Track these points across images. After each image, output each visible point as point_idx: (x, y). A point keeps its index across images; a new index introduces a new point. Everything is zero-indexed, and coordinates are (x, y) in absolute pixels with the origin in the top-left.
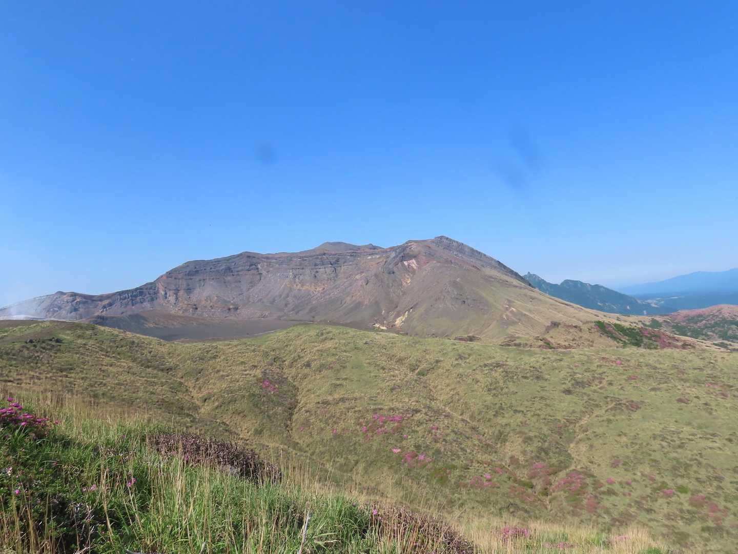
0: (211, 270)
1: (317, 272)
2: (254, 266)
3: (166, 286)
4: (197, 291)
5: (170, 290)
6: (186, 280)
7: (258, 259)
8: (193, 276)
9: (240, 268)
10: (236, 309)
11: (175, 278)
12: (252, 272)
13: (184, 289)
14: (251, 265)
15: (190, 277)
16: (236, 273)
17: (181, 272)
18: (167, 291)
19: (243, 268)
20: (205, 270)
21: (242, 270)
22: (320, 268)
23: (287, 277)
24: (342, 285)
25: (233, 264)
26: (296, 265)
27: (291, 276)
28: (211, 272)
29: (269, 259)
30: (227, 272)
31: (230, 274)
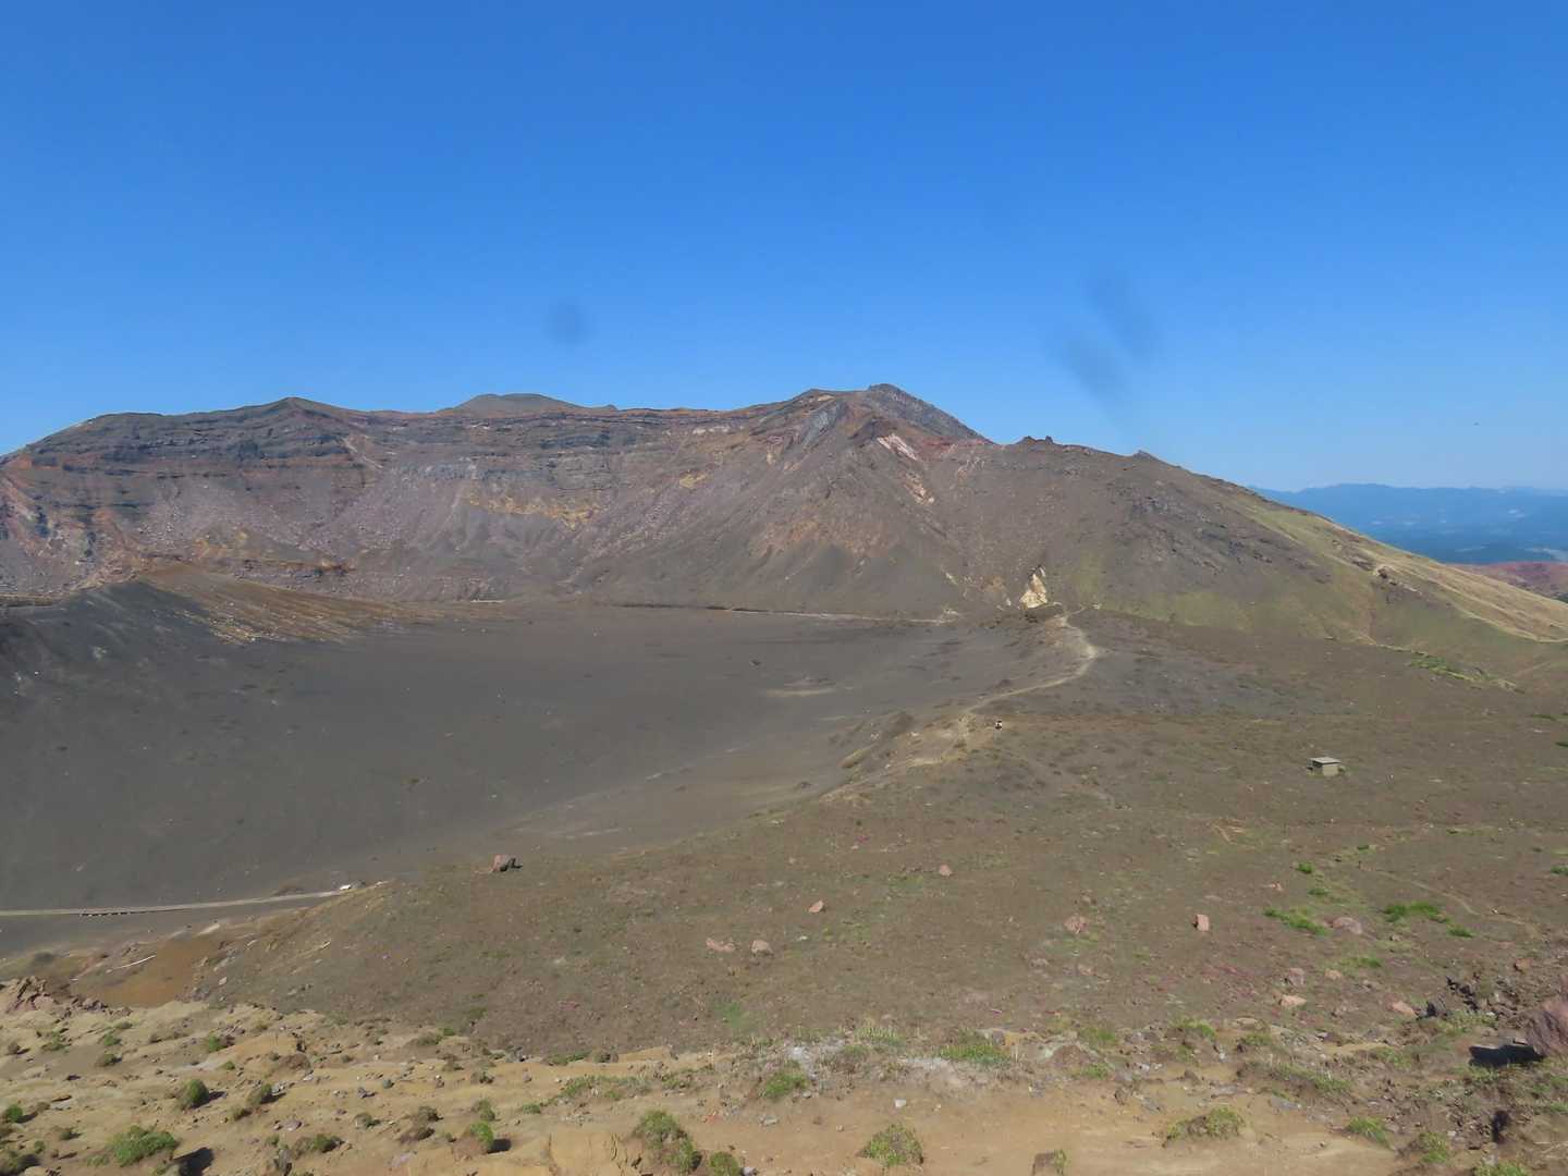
0: (192, 447)
1: (553, 466)
2: (334, 443)
3: (38, 492)
4: (161, 511)
5: (57, 506)
6: (110, 473)
7: (338, 421)
8: (133, 461)
9: (290, 447)
10: (340, 570)
11: (68, 468)
12: (331, 458)
13: (112, 505)
14: (325, 438)
15: (120, 466)
16: (276, 462)
17: (84, 447)
18: (45, 509)
19: (300, 445)
20: (172, 444)
21: (297, 452)
22: (560, 455)
23: (461, 477)
24: (654, 504)
25: (263, 432)
26: (483, 444)
27: (474, 474)
28: (193, 452)
29: (380, 423)
30: (249, 457)
31: (257, 462)
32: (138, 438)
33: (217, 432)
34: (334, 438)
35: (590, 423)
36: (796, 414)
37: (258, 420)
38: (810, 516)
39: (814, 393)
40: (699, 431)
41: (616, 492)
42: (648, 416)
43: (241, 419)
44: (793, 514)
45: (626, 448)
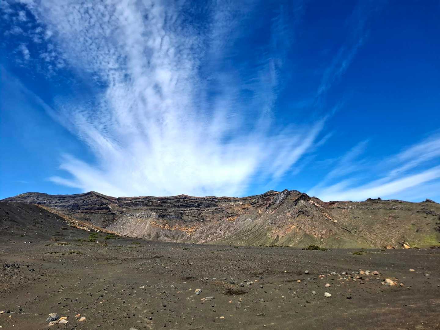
1: (182, 214)
2: (105, 206)
9: (90, 206)
14: (102, 204)
16: (84, 211)
19: (93, 206)
21: (92, 208)
23: (150, 217)
24: (219, 226)
25: (82, 201)
26: (157, 206)
27: (154, 216)
28: (56, 206)
29: (122, 200)
30: (75, 209)
31: (77, 211)
32: (38, 200)
33: (66, 201)
34: (106, 204)
35: (194, 200)
36: (267, 197)
37: (80, 198)
38: (293, 224)
39: (271, 191)
40: (232, 204)
41: (205, 223)
42: (214, 198)
43: (74, 197)
44: (285, 223)
45: (206, 209)
